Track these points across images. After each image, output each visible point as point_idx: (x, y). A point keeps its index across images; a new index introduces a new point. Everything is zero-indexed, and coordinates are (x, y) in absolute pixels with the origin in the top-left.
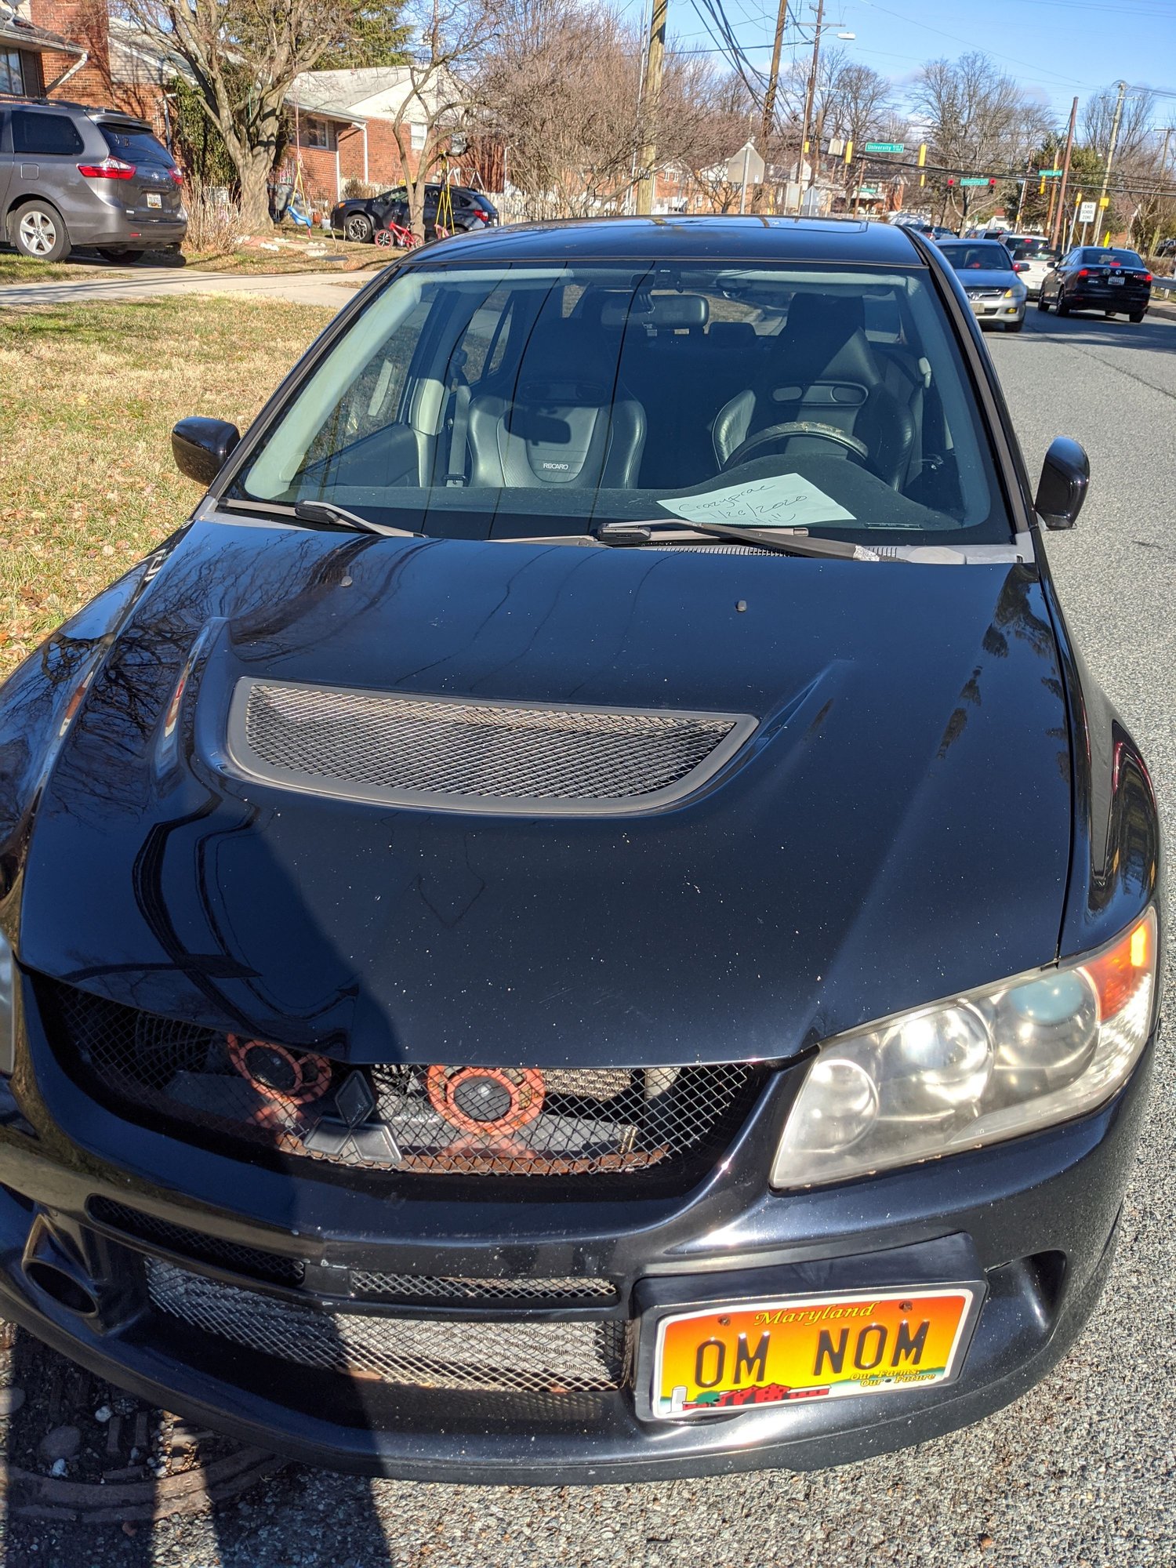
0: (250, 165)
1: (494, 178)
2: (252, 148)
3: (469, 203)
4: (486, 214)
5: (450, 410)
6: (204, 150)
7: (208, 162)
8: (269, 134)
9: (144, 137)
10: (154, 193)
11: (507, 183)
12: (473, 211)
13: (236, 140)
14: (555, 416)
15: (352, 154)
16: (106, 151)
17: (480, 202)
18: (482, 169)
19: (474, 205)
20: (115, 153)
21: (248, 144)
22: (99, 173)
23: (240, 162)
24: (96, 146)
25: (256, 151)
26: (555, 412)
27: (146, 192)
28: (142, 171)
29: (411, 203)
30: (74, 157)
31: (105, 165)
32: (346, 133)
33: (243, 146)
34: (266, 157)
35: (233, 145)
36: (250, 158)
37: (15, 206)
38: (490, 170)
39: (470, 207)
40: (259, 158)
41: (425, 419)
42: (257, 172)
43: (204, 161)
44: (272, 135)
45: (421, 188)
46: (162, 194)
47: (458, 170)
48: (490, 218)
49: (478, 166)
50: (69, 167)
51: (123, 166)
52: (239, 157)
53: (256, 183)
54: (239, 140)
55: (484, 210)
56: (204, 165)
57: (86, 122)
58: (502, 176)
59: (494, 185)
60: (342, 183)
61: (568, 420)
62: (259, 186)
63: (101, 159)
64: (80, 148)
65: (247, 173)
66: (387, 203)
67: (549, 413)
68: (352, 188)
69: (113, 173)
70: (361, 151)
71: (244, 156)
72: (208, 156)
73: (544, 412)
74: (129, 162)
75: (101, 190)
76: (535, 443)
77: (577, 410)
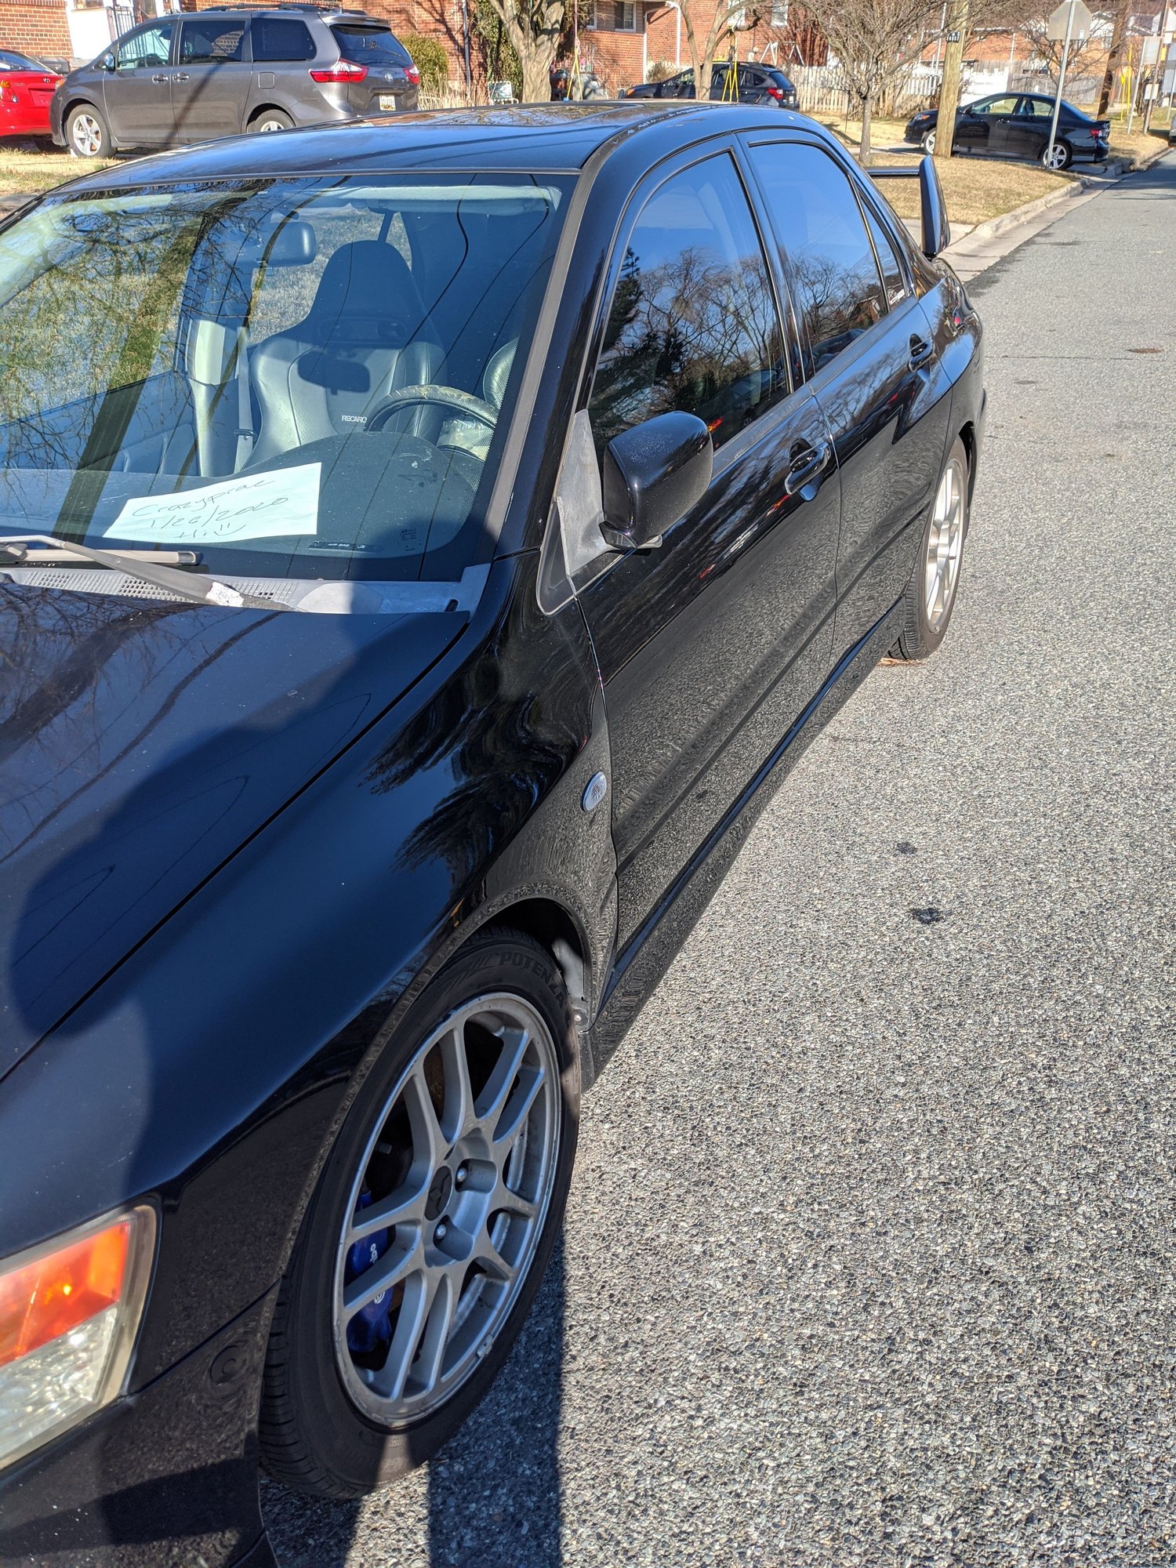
0: (533, 55)
1: (817, 50)
2: (537, 36)
3: (763, 81)
4: (780, 92)
5: (232, 355)
6: (499, 42)
7: (502, 56)
8: (553, 21)
9: (383, 35)
10: (387, 94)
11: (830, 55)
12: (767, 89)
13: (519, 30)
14: (354, 360)
15: (665, 35)
16: (337, 53)
17: (776, 80)
18: (804, 41)
19: (769, 82)
20: (346, 56)
21: (532, 34)
22: (328, 77)
23: (523, 53)
24: (328, 49)
25: (539, 41)
26: (354, 355)
27: (378, 94)
28: (373, 72)
29: (697, 84)
30: (306, 62)
31: (338, 67)
32: (660, 12)
33: (526, 36)
34: (548, 47)
35: (516, 35)
36: (533, 48)
37: (253, 117)
38: (813, 42)
39: (764, 85)
40: (542, 48)
41: (204, 367)
42: (539, 63)
43: (498, 54)
44: (557, 22)
45: (708, 68)
46: (396, 95)
47: (776, 44)
48: (785, 96)
49: (799, 38)
50: (301, 72)
51: (355, 68)
52: (522, 48)
53: (538, 74)
54: (522, 29)
55: (779, 87)
56: (498, 58)
57: (320, 25)
58: (825, 47)
59: (816, 57)
60: (648, 66)
61: (368, 364)
62: (541, 77)
63: (333, 63)
64: (312, 53)
65: (529, 64)
66: (677, 87)
67: (349, 356)
68: (657, 70)
69: (344, 77)
70: (673, 31)
71: (527, 47)
72: (502, 48)
73: (343, 356)
74: (363, 64)
75: (332, 95)
76: (334, 393)
77: (377, 351)
